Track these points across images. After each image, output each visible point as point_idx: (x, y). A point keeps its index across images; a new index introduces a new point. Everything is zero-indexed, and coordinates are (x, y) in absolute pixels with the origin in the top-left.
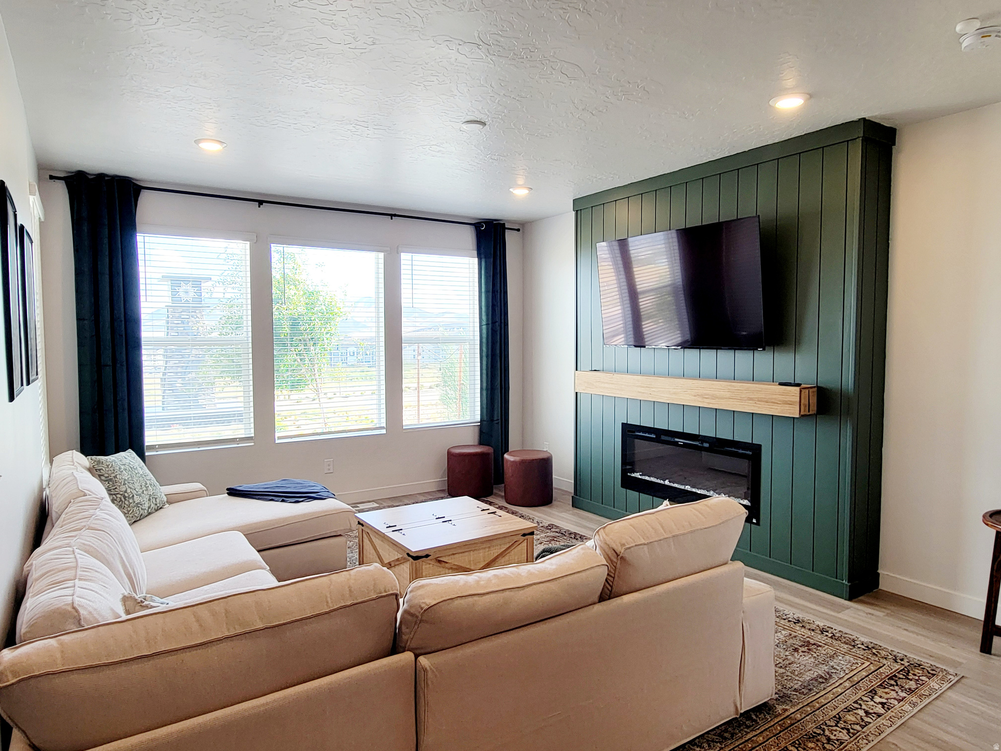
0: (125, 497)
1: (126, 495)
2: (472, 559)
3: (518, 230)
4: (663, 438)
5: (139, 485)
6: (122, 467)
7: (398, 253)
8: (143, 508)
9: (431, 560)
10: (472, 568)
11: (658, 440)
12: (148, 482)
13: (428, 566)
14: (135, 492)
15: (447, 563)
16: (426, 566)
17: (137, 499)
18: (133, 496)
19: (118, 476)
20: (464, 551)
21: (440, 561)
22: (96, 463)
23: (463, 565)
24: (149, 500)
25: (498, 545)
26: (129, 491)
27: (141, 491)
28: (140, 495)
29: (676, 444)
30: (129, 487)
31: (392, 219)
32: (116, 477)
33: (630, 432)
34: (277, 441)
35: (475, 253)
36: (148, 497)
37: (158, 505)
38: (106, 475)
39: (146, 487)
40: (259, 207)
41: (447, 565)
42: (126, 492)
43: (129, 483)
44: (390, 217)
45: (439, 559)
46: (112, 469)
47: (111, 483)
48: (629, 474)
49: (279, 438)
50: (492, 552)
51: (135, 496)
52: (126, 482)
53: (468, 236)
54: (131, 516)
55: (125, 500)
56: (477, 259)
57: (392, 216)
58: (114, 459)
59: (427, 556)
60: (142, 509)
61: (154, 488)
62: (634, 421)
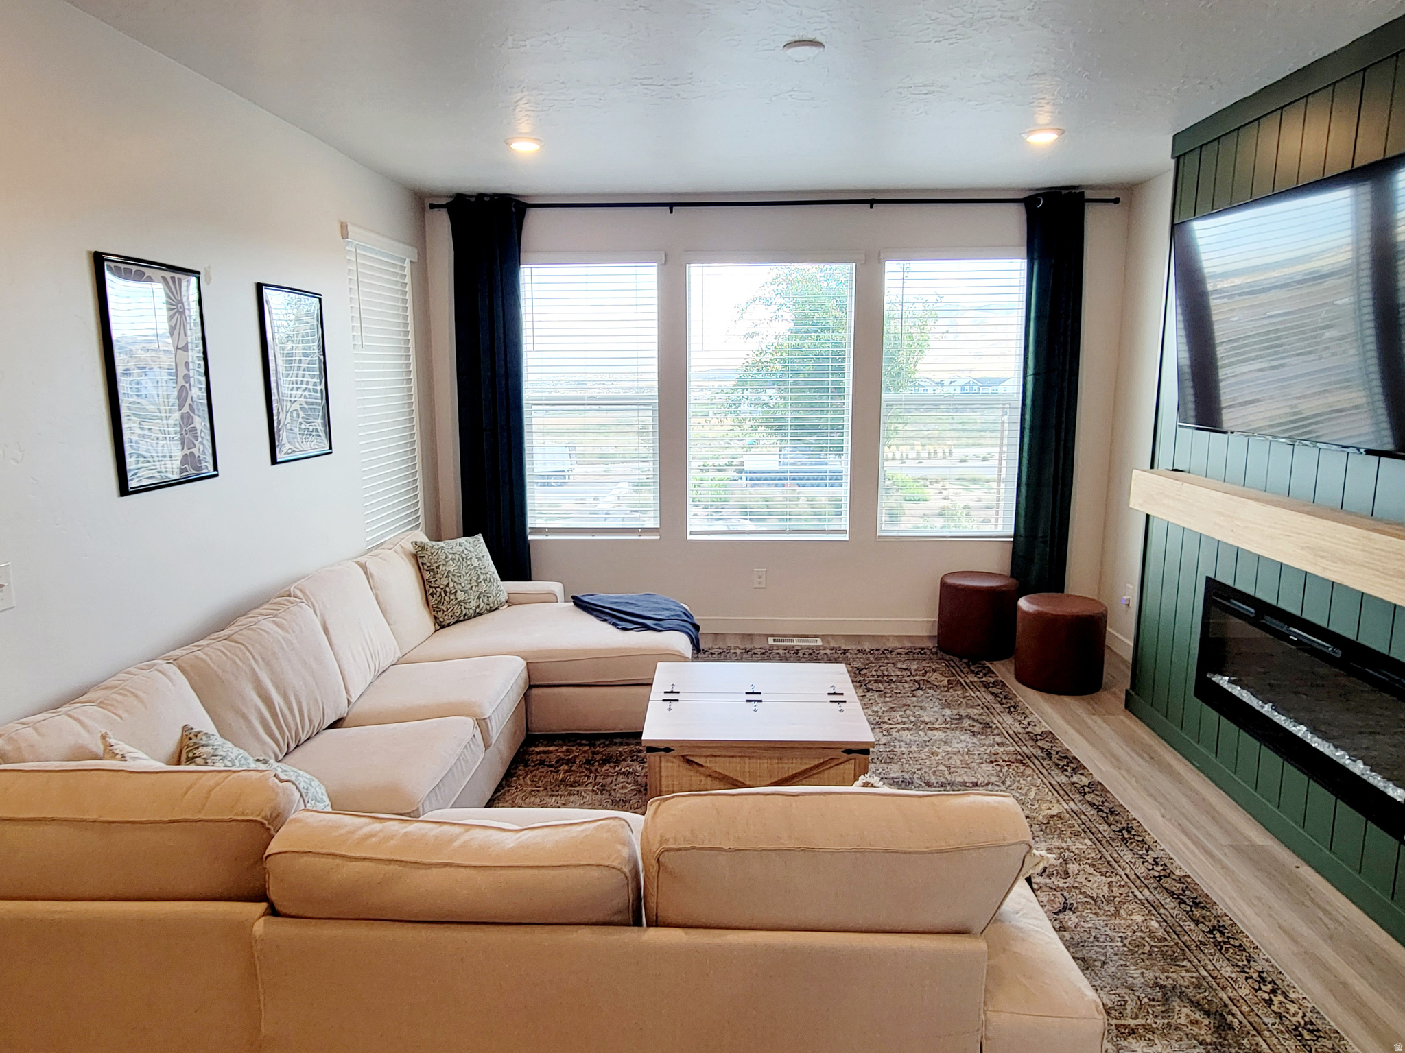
0: (445, 592)
1: (447, 589)
2: (747, 769)
3: (1116, 201)
4: (1269, 620)
5: (469, 579)
6: (450, 556)
7: (879, 262)
8: (467, 607)
9: (675, 757)
10: (747, 783)
11: (1255, 622)
12: (482, 577)
13: (670, 764)
14: (460, 587)
15: (702, 766)
16: (667, 764)
17: (460, 596)
18: (456, 592)
19: (441, 567)
20: (732, 754)
21: (690, 762)
22: (420, 549)
23: (731, 775)
24: (479, 598)
25: (797, 758)
26: (451, 585)
27: (469, 586)
28: (465, 592)
29: (1284, 637)
30: (452, 581)
31: (871, 207)
32: (438, 567)
33: (1217, 594)
34: (689, 537)
35: (1024, 250)
36: (477, 594)
37: (491, 605)
38: (429, 564)
39: (478, 583)
40: (671, 212)
41: (701, 769)
42: (448, 585)
43: (453, 575)
44: (869, 205)
45: (688, 757)
46: (435, 558)
47: (432, 574)
48: (1208, 676)
49: (692, 533)
50: (786, 766)
51: (459, 591)
52: (450, 575)
53: (1014, 221)
54: (450, 614)
55: (446, 595)
56: (1026, 261)
57: (872, 202)
58: (444, 545)
59: (668, 750)
60: (465, 608)
61: (489, 584)
62: (1225, 578)
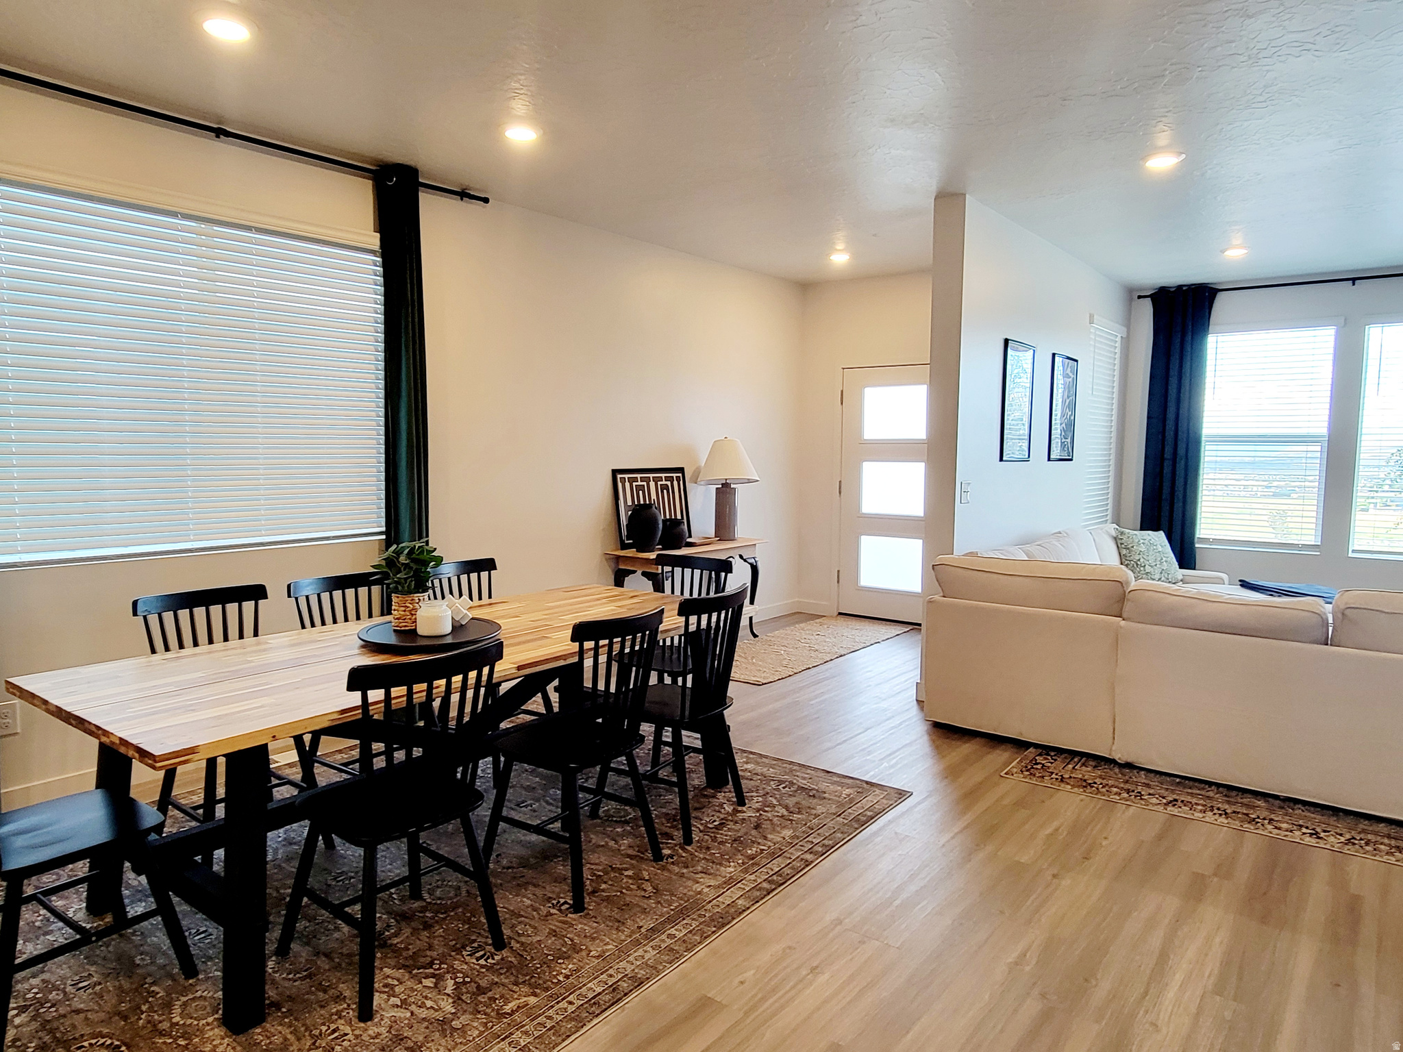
0: (1137, 565)
5: (1154, 558)
14: (1148, 563)
17: (1148, 569)
19: (1134, 547)
22: (1119, 534)
27: (1155, 563)
28: (1152, 567)
30: (1143, 558)
34: (1350, 555)
36: (1160, 570)
38: (1125, 545)
39: (1161, 563)
42: (1139, 560)
43: (1144, 554)
46: (1131, 540)
47: (1127, 551)
49: (1353, 551)
51: (1147, 566)
52: (1141, 553)
58: (1137, 533)
61: (1170, 567)
